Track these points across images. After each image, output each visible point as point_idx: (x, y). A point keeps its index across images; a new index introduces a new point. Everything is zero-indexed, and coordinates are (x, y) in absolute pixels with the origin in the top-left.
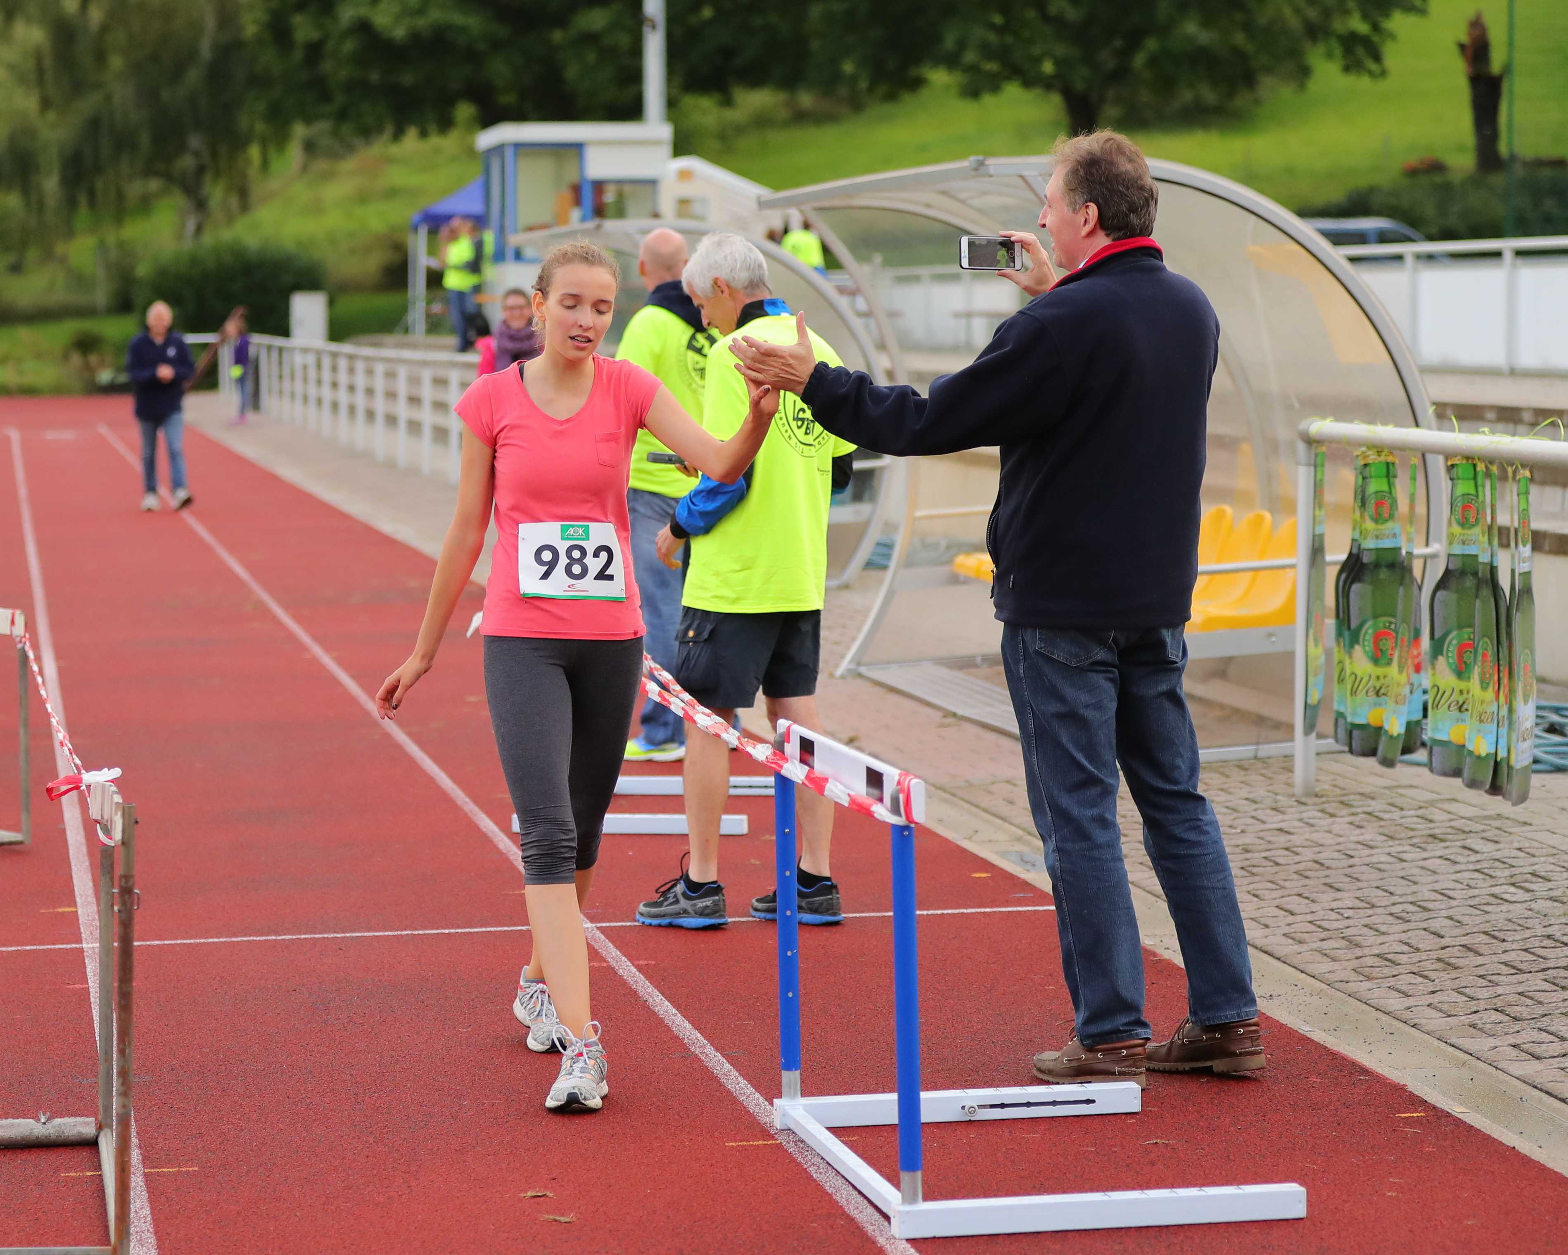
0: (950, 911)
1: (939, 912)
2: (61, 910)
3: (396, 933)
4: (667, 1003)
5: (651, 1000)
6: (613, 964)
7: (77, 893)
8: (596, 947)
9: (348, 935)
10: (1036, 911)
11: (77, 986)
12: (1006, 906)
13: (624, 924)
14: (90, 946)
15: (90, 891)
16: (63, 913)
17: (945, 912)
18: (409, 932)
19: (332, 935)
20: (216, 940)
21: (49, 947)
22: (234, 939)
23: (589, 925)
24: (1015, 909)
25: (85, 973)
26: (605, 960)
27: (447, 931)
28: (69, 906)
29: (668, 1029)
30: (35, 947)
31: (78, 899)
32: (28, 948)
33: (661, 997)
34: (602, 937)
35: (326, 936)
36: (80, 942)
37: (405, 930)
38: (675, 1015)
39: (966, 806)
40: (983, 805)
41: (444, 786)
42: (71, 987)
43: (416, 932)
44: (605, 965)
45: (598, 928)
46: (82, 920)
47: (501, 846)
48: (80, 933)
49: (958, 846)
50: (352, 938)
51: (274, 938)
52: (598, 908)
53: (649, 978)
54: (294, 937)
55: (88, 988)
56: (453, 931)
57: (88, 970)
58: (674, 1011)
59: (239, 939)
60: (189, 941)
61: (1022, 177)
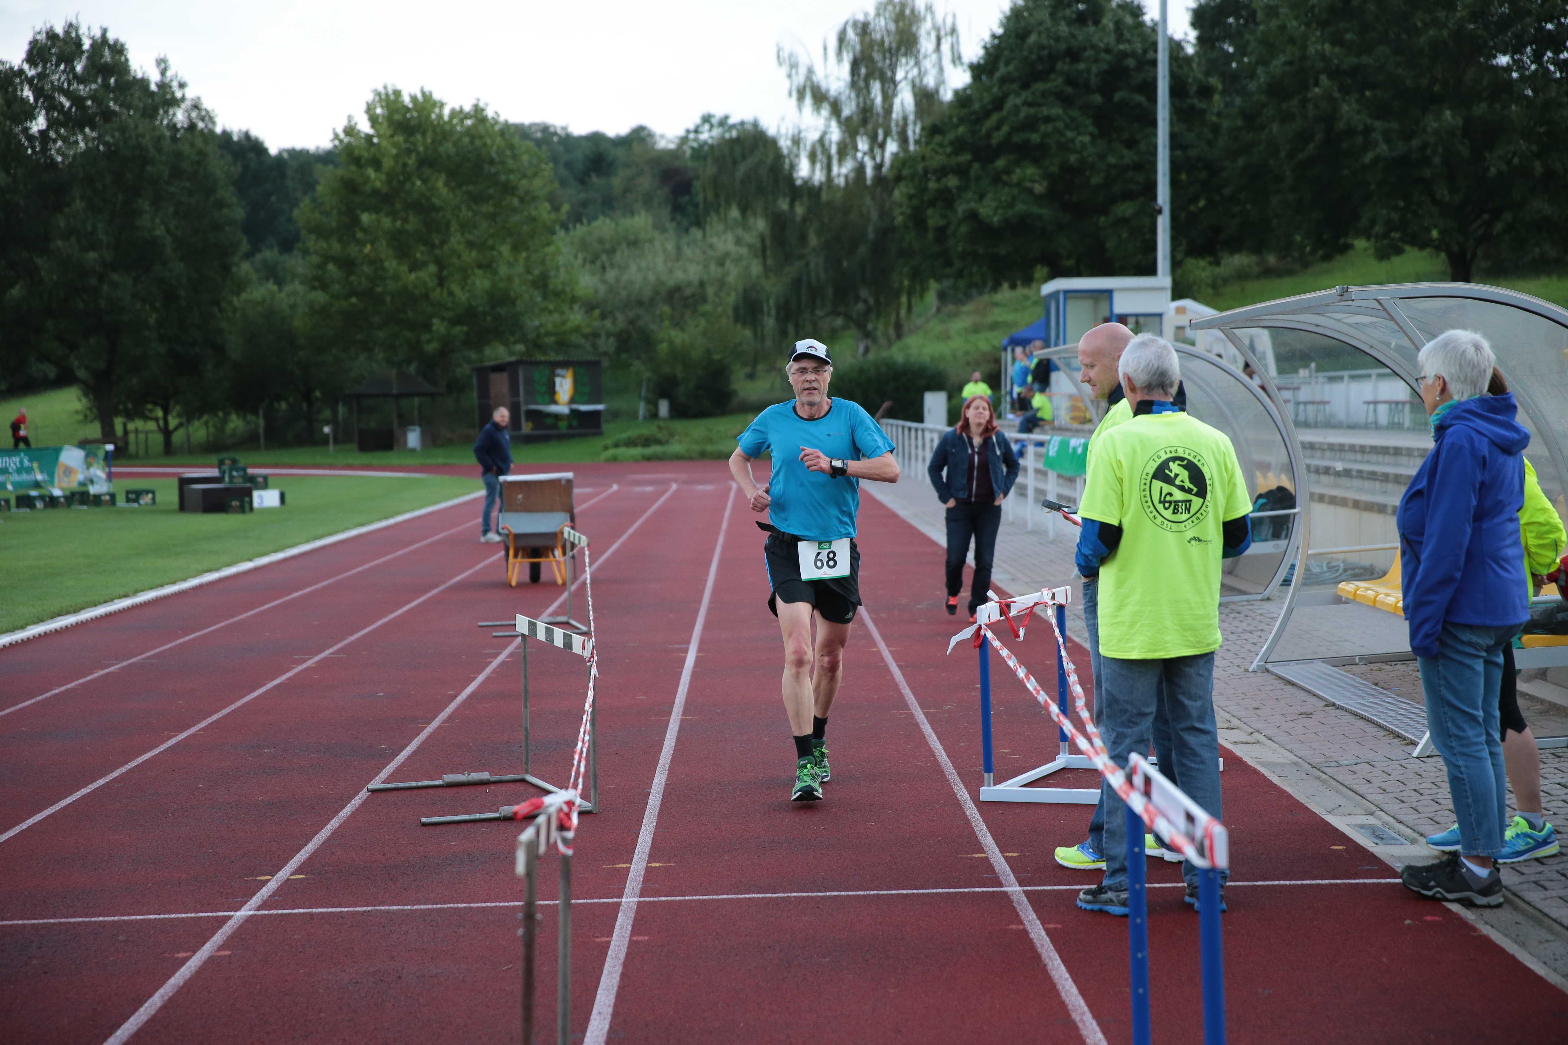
0: (1308, 882)
1: (1299, 882)
2: (618, 866)
3: (865, 893)
4: (1063, 968)
5: (1050, 964)
6: (1028, 927)
7: (637, 850)
8: (1018, 910)
9: (828, 894)
10: (1379, 884)
11: (603, 939)
12: (1355, 879)
13: (1045, 888)
14: (628, 900)
15: (648, 849)
16: (618, 870)
17: (1304, 882)
18: (876, 892)
19: (815, 894)
20: (725, 897)
21: (596, 901)
22: (739, 896)
23: (1018, 889)
24: (1361, 881)
25: (613, 927)
26: (1021, 923)
27: (905, 892)
28: (626, 863)
29: (1058, 994)
30: (585, 901)
31: (635, 856)
32: (580, 901)
33: (1059, 961)
34: (1025, 900)
35: (810, 894)
36: (621, 896)
37: (874, 890)
38: (1067, 980)
39: (1334, 783)
40: (1346, 783)
41: (940, 759)
42: (597, 940)
43: (881, 892)
44: (1021, 927)
45: (1024, 891)
46: (631, 875)
47: (968, 813)
48: (625, 888)
49: (1323, 819)
50: (830, 897)
51: (770, 895)
52: (1028, 872)
53: (1053, 941)
54: (786, 895)
55: (610, 942)
56: (910, 892)
57: (618, 923)
58: (1067, 976)
59: (743, 896)
60: (704, 897)
61: (1377, 300)
